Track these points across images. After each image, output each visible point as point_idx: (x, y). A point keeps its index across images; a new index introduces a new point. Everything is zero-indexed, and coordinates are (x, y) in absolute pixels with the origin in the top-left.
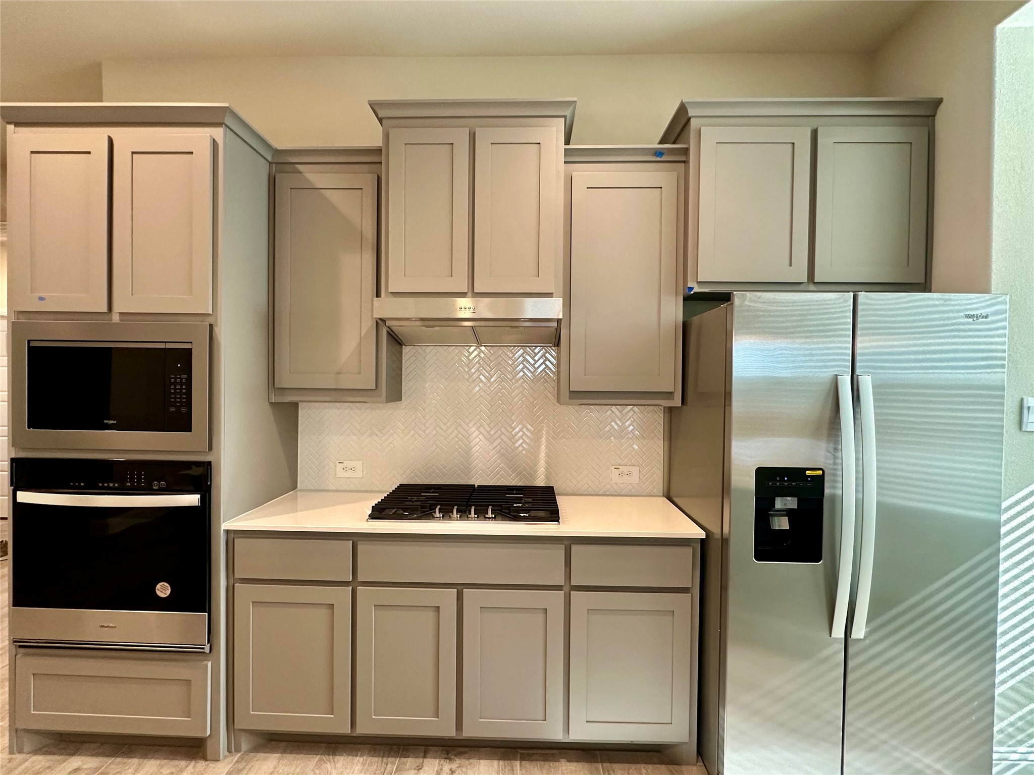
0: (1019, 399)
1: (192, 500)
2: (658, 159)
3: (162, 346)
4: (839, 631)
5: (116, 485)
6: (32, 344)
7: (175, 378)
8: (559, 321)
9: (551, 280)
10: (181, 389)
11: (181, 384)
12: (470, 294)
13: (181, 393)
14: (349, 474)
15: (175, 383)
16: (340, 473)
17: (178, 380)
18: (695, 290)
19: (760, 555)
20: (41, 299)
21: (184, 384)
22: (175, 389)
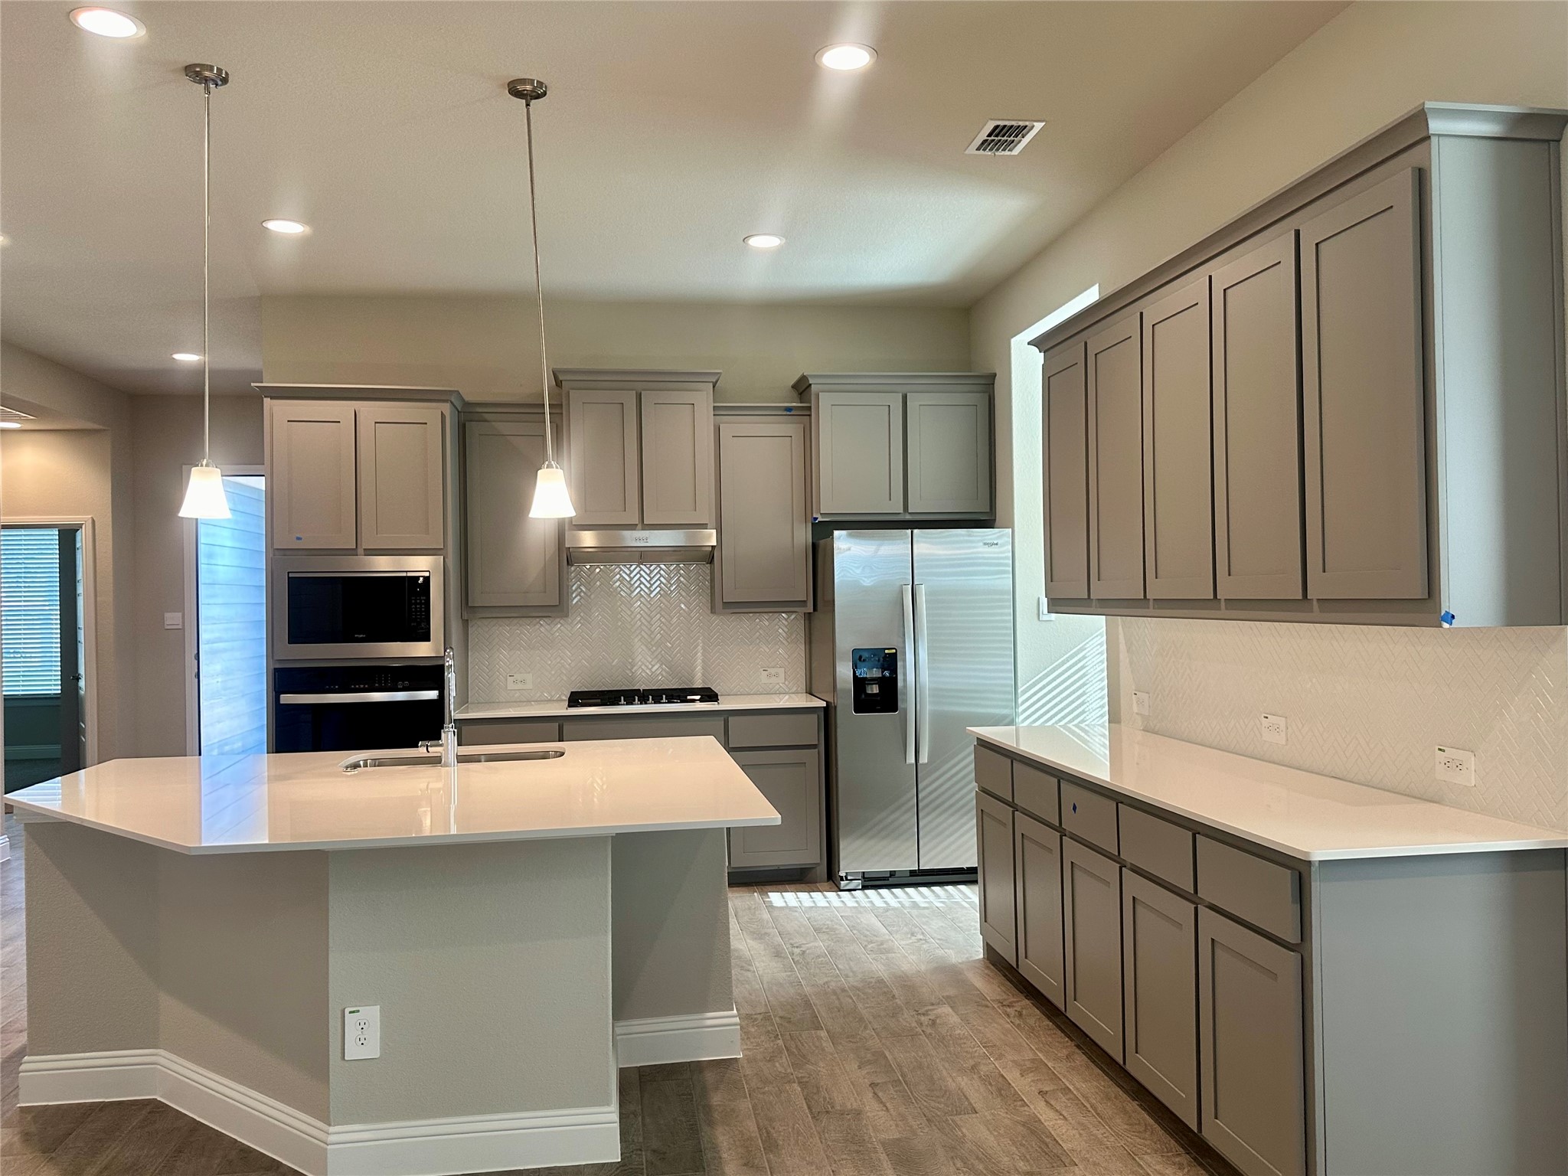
0: (1037, 598)
1: (432, 695)
2: (788, 413)
3: (404, 574)
4: (911, 759)
5: (366, 686)
6: (291, 575)
7: (416, 600)
8: (713, 547)
9: (706, 515)
10: (421, 608)
11: (421, 604)
12: (640, 526)
13: (421, 611)
14: (520, 686)
15: (416, 604)
16: (511, 686)
17: (418, 601)
18: (819, 520)
19: (858, 709)
20: (299, 539)
21: (423, 604)
22: (416, 608)
